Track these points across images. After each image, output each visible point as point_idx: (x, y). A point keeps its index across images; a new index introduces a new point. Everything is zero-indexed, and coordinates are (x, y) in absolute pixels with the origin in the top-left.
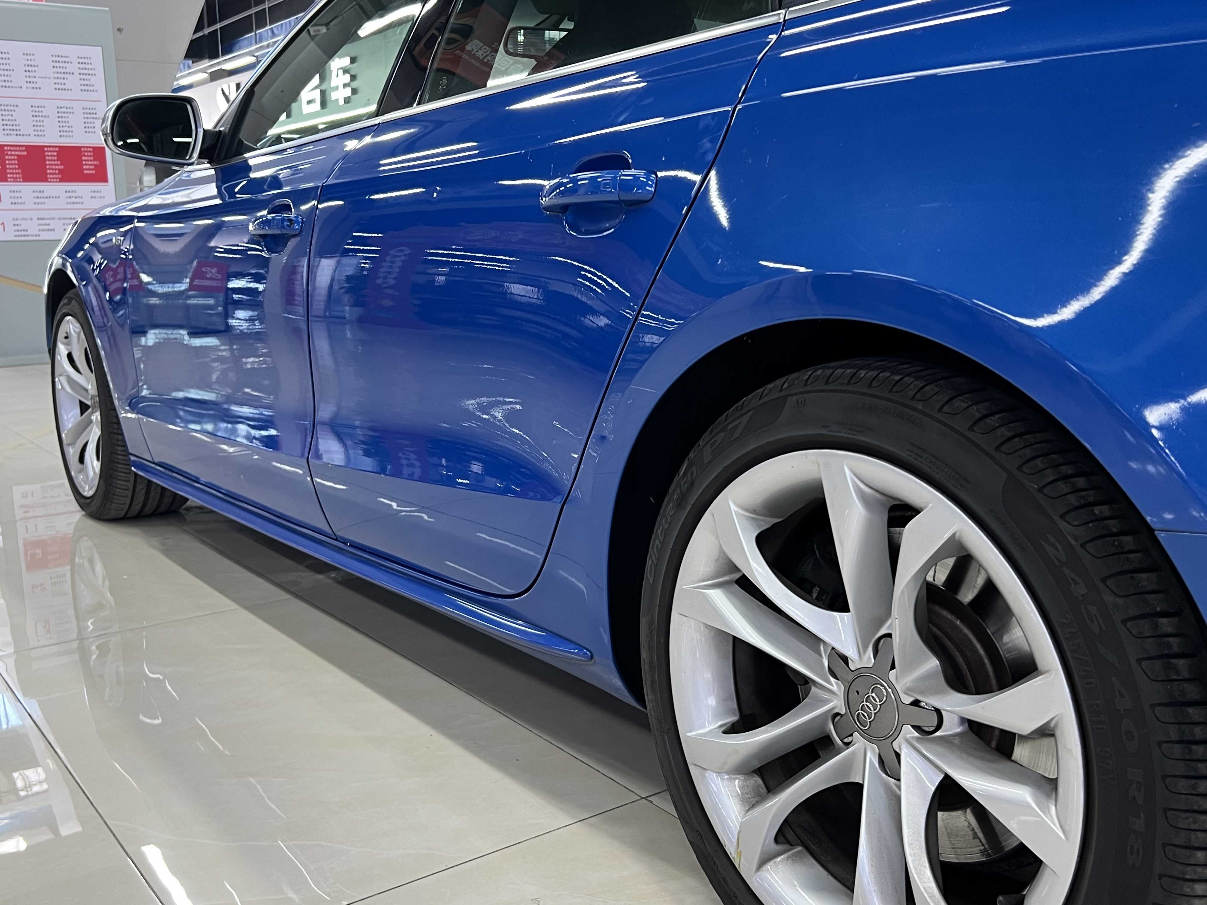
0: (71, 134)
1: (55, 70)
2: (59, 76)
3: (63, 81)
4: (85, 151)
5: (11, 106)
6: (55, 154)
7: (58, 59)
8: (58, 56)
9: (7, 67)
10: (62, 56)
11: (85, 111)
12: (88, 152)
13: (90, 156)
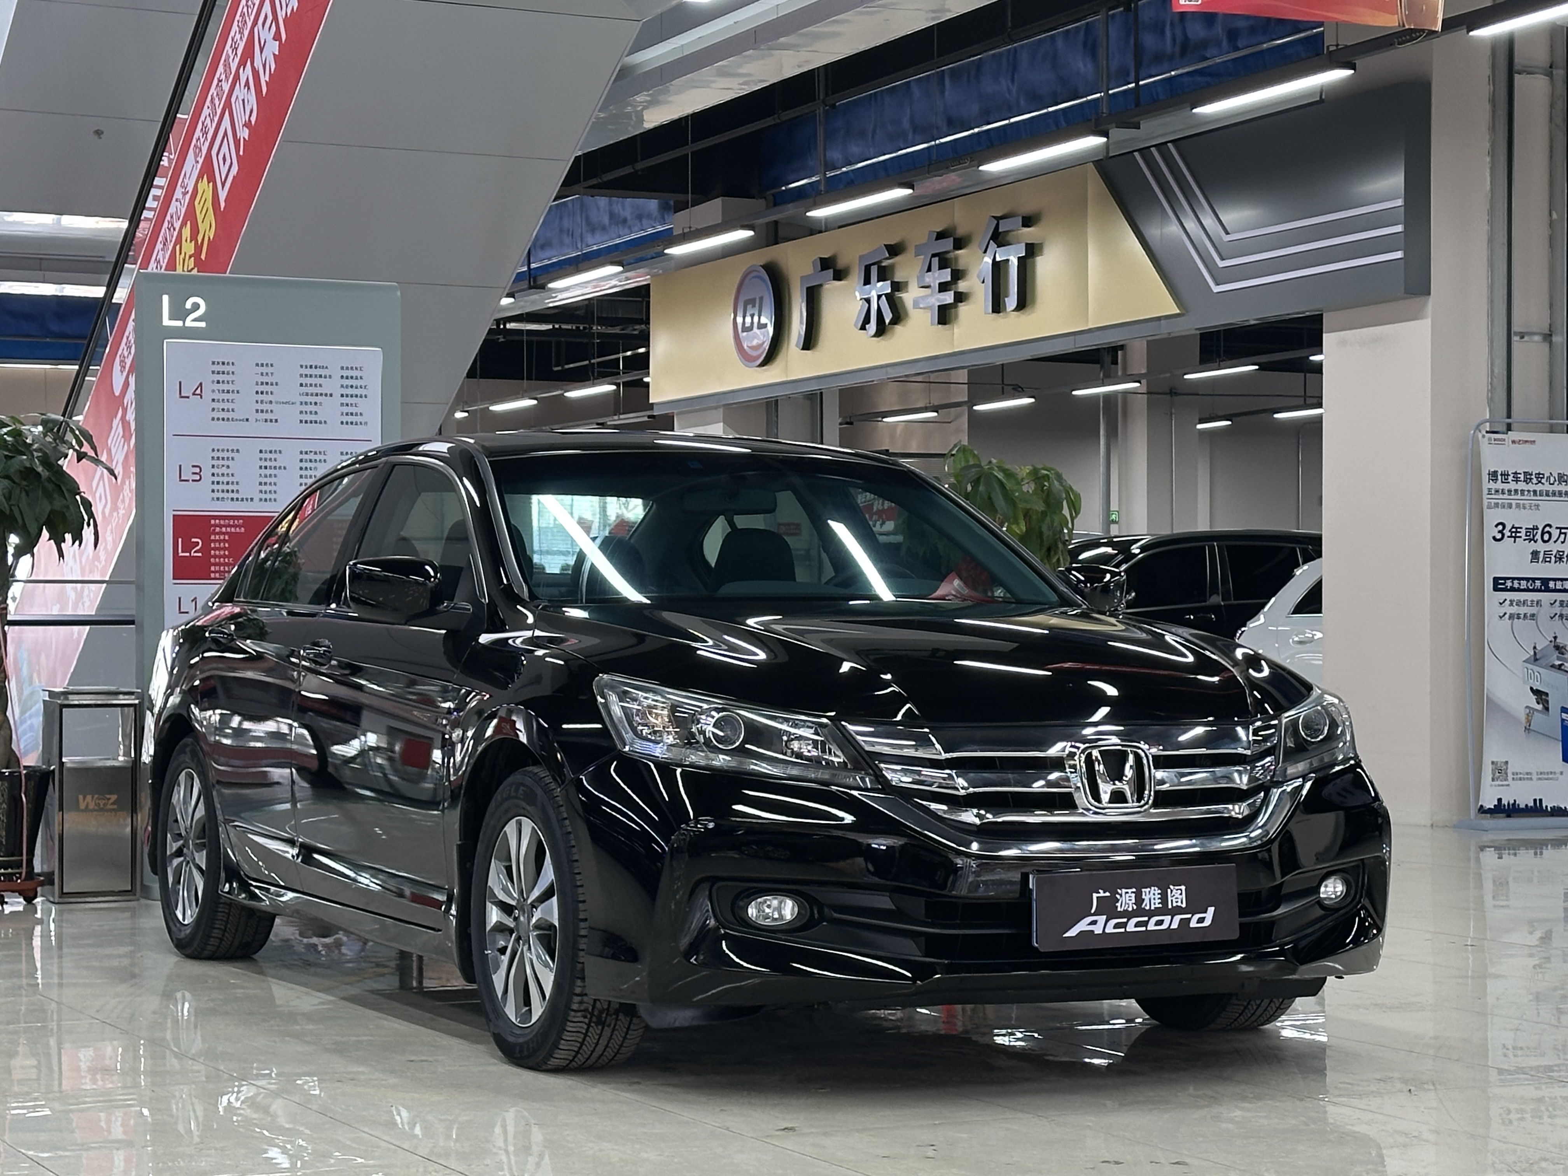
1: (304, 389)
2: (309, 399)
3: (313, 408)
5: (228, 451)
7: (309, 371)
8: (311, 367)
9: (230, 387)
10: (316, 367)
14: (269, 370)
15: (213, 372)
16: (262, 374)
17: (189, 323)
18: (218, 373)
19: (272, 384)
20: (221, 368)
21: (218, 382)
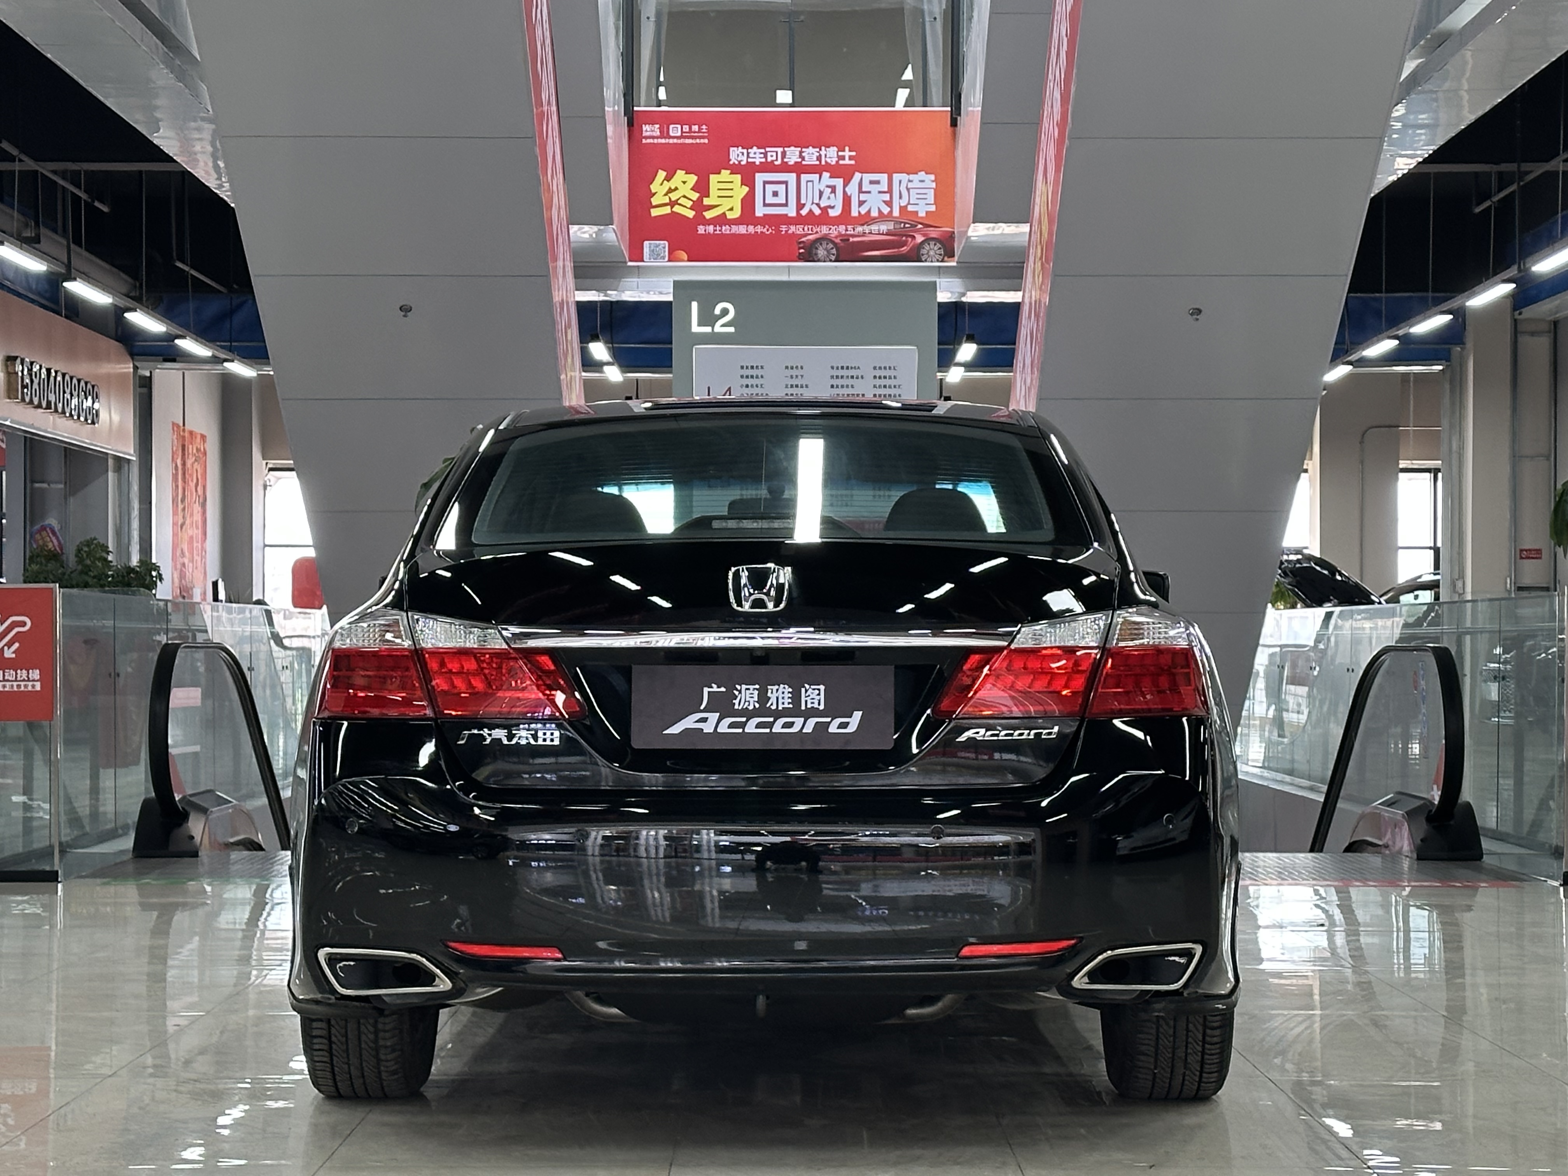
14: (799, 372)
15: (742, 377)
16: (792, 377)
17: (718, 328)
18: (747, 377)
19: (802, 387)
20: (750, 372)
21: (747, 386)
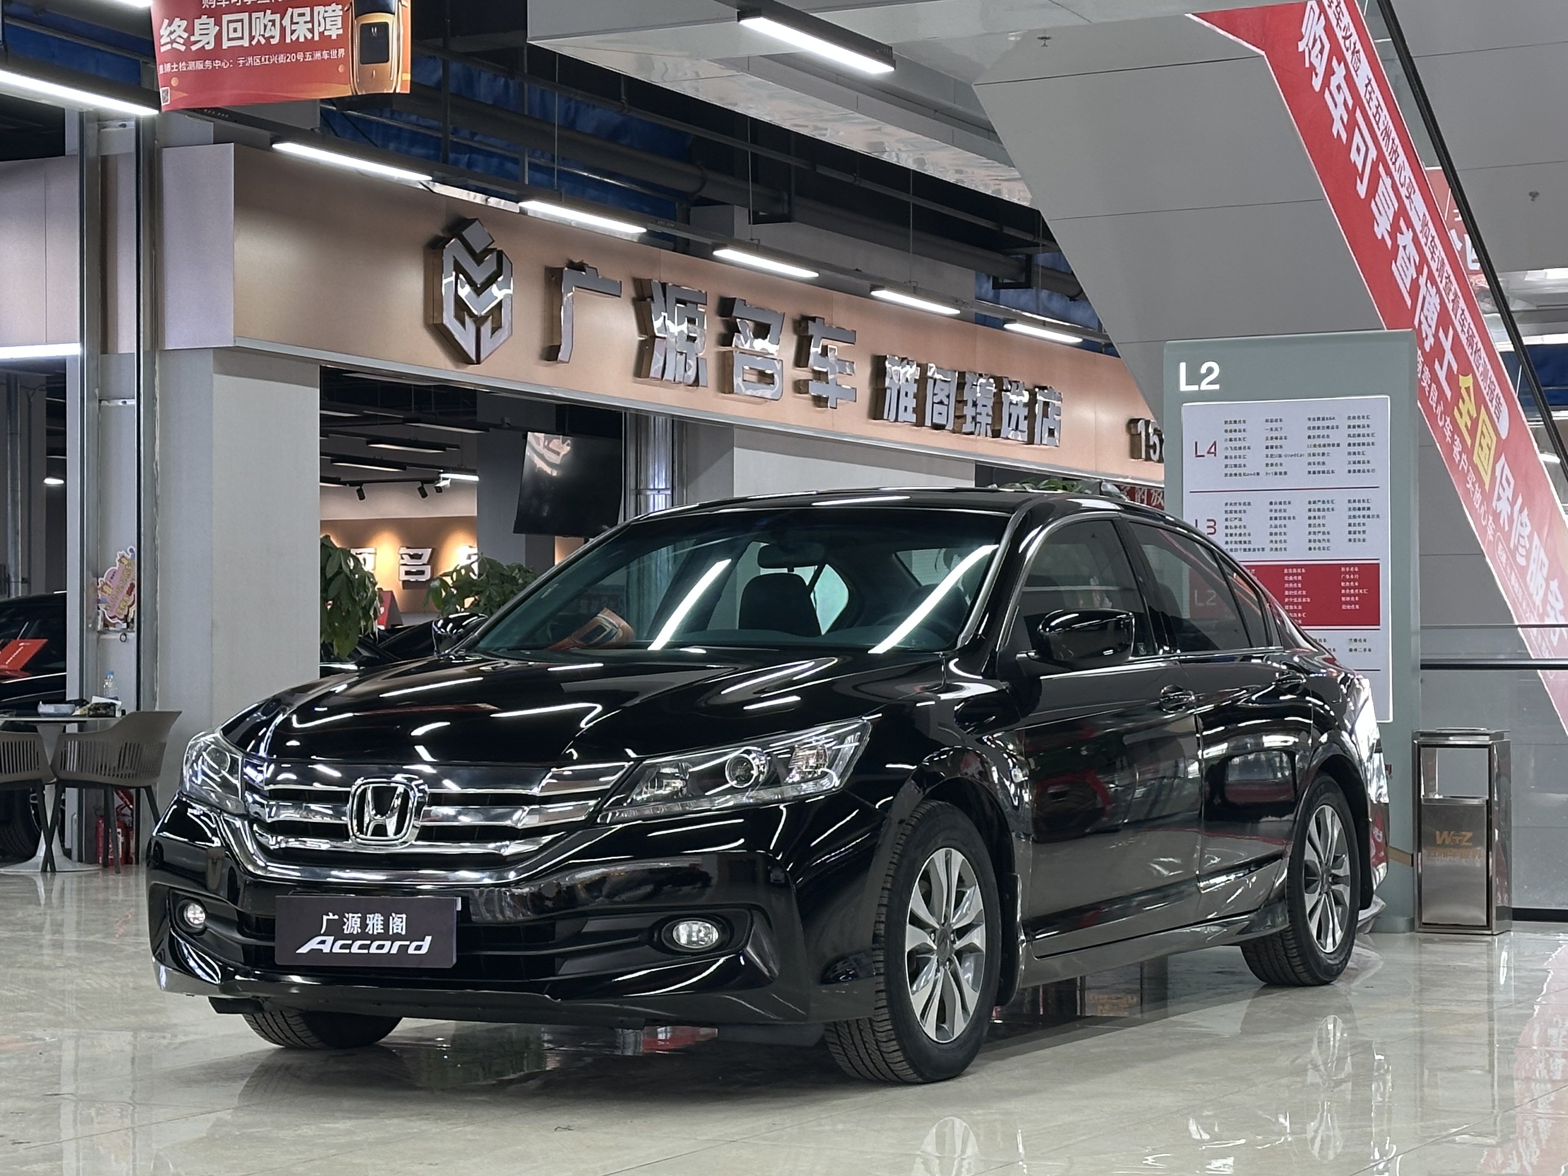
0: (1326, 545)
1: (1312, 441)
2: (1317, 450)
3: (1321, 459)
4: (1346, 573)
5: (1240, 504)
6: (1300, 578)
7: (1317, 424)
8: (1318, 419)
9: (1242, 444)
10: (1323, 419)
11: (1352, 505)
12: (1350, 573)
13: (1354, 580)
18: (1231, 431)
